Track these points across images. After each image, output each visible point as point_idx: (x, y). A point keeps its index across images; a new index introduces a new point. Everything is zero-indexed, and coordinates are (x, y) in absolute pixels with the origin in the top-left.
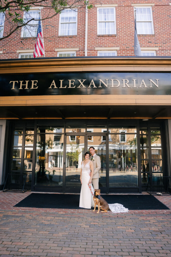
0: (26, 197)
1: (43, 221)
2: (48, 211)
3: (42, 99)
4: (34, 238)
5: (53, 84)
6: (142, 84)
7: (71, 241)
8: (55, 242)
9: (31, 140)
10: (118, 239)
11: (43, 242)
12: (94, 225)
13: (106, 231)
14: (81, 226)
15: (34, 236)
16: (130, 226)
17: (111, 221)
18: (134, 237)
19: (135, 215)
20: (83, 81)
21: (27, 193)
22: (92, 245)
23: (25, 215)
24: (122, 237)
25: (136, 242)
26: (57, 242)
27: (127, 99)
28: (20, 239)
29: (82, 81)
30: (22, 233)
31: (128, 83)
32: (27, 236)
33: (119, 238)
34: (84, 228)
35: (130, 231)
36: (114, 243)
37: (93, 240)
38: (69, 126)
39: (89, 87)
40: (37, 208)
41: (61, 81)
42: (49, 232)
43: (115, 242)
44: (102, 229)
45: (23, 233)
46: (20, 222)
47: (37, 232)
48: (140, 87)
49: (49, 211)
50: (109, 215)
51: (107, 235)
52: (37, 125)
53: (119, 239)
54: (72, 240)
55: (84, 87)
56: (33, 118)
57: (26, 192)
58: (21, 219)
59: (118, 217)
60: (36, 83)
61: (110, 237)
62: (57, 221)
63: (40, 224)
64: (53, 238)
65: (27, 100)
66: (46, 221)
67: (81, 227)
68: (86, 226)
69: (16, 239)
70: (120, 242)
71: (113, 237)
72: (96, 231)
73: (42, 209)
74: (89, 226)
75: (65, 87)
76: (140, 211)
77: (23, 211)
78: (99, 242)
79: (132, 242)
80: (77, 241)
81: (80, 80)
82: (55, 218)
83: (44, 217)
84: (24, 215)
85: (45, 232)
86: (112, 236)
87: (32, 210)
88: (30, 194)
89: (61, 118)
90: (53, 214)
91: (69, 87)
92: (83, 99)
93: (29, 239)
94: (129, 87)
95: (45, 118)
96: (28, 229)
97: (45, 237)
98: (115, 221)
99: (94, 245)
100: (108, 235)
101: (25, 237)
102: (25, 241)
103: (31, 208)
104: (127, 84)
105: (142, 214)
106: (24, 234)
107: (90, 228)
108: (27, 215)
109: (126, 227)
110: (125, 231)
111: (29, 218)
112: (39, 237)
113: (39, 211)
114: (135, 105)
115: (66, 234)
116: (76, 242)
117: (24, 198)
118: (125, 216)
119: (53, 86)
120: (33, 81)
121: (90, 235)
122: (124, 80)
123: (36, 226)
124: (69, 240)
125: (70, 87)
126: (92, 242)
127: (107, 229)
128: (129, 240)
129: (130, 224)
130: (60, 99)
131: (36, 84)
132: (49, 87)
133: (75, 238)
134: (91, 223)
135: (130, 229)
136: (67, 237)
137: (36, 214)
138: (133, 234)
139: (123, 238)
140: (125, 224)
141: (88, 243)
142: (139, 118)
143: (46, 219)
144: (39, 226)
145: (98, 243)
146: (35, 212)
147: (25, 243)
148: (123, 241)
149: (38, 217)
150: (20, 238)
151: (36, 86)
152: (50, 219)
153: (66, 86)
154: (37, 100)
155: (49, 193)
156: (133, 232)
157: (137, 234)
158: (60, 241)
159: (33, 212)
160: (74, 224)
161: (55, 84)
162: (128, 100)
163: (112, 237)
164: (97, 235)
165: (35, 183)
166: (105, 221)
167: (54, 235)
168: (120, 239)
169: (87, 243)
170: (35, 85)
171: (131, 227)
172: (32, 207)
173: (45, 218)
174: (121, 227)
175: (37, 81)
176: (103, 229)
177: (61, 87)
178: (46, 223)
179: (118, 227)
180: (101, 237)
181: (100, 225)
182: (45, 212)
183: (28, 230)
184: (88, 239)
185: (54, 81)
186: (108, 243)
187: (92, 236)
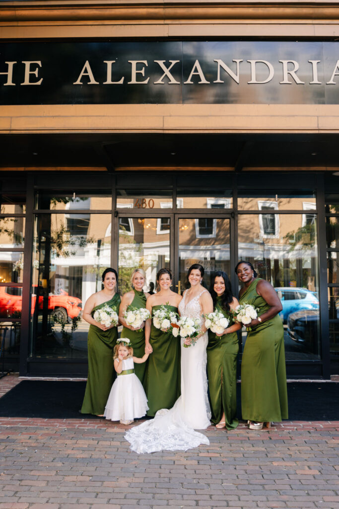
0: (8, 390)
1: (70, 452)
2: (77, 425)
3: (57, 114)
4: (54, 492)
5: (86, 71)
6: (334, 73)
7: (153, 498)
8: (112, 501)
9: (6, 231)
10: (277, 490)
11: (81, 501)
12: (209, 459)
13: (243, 472)
14: (174, 462)
15: (54, 489)
16: (306, 460)
17: (253, 448)
18: (321, 487)
19: (316, 435)
20: (171, 63)
21: (8, 381)
22: (213, 506)
23: (15, 438)
24: (288, 487)
25: (327, 499)
26: (117, 501)
27: (294, 116)
28: (17, 495)
29: (167, 65)
30: (19, 482)
31: (295, 72)
32: (33, 489)
33: (280, 489)
34: (183, 467)
35: (308, 471)
36: (268, 501)
37: (212, 495)
38: (123, 192)
39: (189, 81)
40: (46, 420)
41: (109, 64)
42: (91, 478)
43: (270, 498)
44: (232, 468)
45: (19, 480)
46: (6, 454)
47: (59, 478)
48: (331, 82)
49: (79, 426)
50: (248, 435)
51: (246, 482)
52: (35, 187)
53: (281, 492)
54: (157, 496)
55: (173, 81)
56: (22, 169)
57: (6, 379)
58: (7, 448)
59: (271, 439)
60: (37, 69)
61: (257, 487)
62: (106, 450)
63: (62, 458)
64: (103, 491)
65: (11, 117)
66: (78, 450)
67: (176, 463)
68: (189, 462)
69: (6, 496)
70: (285, 498)
71: (264, 488)
72: (218, 472)
73: (59, 420)
74: (196, 462)
75: (121, 82)
76: (330, 423)
77: (7, 428)
78: (228, 498)
79: (315, 499)
80: (170, 496)
81: (161, 63)
82: (100, 443)
83: (68, 442)
84: (12, 437)
85: (81, 478)
86: (263, 485)
87: (32, 425)
88: (18, 383)
89: (104, 169)
90: (90, 432)
91: (130, 80)
92: (170, 116)
93: (42, 495)
94: (298, 81)
95: (59, 169)
96: (32, 470)
97: (83, 489)
98: (263, 449)
99: (216, 506)
100: (250, 483)
101: (29, 490)
102: (32, 500)
103: (28, 419)
104: (293, 73)
105: (336, 430)
106: (23, 483)
107: (200, 467)
108: (23, 437)
109: (295, 462)
110: (294, 473)
111: (28, 445)
112: (67, 489)
113: (53, 426)
114: (317, 132)
115: (137, 480)
116: (168, 500)
117: (4, 394)
118: (290, 435)
119: (86, 79)
120: (28, 64)
121: (202, 483)
122: (285, 62)
123: (51, 464)
124: (150, 496)
125: (134, 81)
126: (211, 498)
127: (247, 467)
128: (308, 494)
129: (306, 457)
130: (105, 115)
131: (36, 73)
132: (76, 81)
133: (164, 491)
134: (201, 455)
135: (307, 468)
136: (142, 489)
137: (46, 434)
138: (316, 481)
139: (292, 489)
140: (293, 455)
141: (199, 502)
142: (323, 168)
143: (76, 446)
144: (60, 464)
145: (227, 501)
146: (41, 429)
147: (33, 503)
148: (292, 497)
149: (52, 442)
150: (16, 492)
151: (37, 76)
152: (86, 446)
153: (123, 78)
154: (41, 117)
155: (71, 379)
156: (317, 475)
157: (328, 480)
158: (125, 498)
159: (38, 428)
160: (155, 458)
161: (90, 74)
162: (296, 117)
163: (261, 487)
164: (220, 482)
165: (29, 354)
166: (238, 449)
167: (105, 484)
168: (283, 491)
169: (197, 502)
170: (34, 75)
171: (310, 463)
172: (32, 417)
173: (73, 444)
174: (284, 464)
175: (39, 63)
176: (235, 469)
177: (109, 81)
178: (78, 456)
179: (275, 464)
180: (234, 488)
181: (226, 457)
182: (70, 427)
183: (32, 473)
184: (198, 492)
185: (87, 65)
186: (253, 501)
187: (209, 485)
